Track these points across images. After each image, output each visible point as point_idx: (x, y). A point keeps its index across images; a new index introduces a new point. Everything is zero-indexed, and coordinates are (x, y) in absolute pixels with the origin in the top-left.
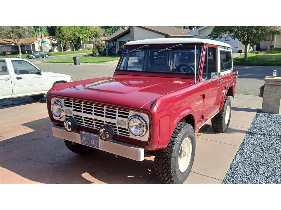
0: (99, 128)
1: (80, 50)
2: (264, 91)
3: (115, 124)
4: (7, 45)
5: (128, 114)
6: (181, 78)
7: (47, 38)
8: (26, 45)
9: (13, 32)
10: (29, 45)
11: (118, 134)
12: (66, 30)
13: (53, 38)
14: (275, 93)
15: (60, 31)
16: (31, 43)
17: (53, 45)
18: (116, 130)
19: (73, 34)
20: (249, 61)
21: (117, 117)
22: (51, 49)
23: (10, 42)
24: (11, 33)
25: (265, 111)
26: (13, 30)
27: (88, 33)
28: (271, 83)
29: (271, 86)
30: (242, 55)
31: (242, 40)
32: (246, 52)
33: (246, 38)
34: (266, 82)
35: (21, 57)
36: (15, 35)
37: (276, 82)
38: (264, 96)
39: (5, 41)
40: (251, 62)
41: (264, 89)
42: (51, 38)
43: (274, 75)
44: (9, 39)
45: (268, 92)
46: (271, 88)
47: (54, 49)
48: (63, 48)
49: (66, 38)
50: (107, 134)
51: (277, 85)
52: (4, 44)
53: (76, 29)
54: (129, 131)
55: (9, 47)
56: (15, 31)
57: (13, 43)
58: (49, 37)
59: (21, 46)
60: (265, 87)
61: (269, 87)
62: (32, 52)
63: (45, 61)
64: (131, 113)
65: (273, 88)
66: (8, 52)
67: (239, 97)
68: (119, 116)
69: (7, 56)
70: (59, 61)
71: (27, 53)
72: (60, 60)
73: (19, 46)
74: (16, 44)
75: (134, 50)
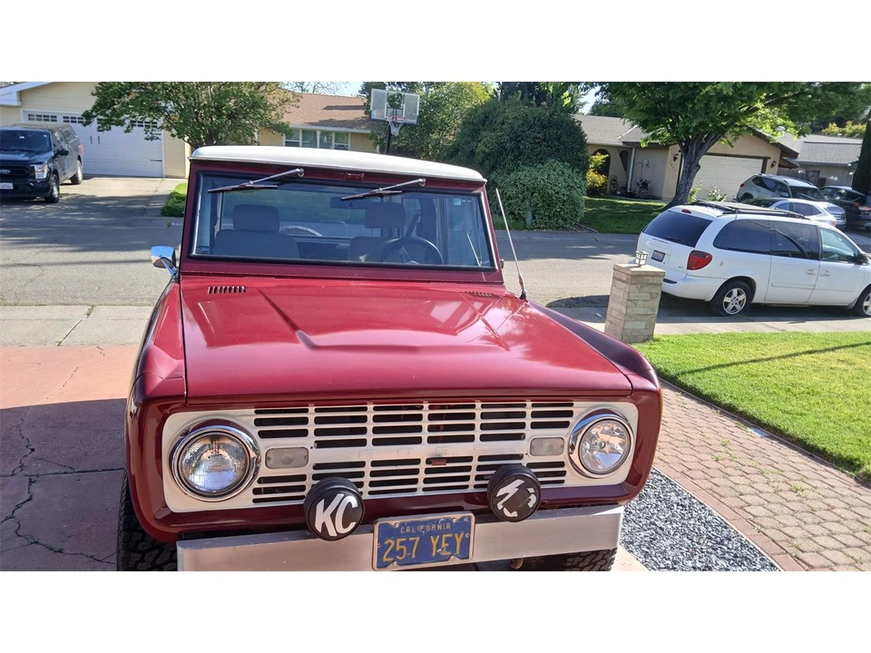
3: (519, 457)
5: (570, 414)
64: (581, 407)
75: (252, 182)
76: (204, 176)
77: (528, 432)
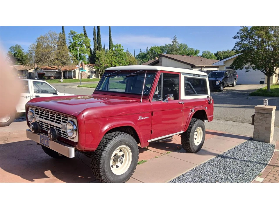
0: (47, 130)
1: (115, 77)
2: (255, 119)
3: (60, 128)
4: (52, 70)
5: (67, 120)
6: (137, 98)
7: (87, 66)
8: (68, 72)
9: (58, 60)
10: (70, 71)
11: (62, 136)
12: (104, 59)
13: (92, 66)
14: (266, 121)
15: (99, 60)
16: (73, 70)
17: (92, 72)
18: (61, 133)
19: (110, 63)
20: (271, 93)
21: (61, 122)
22: (89, 76)
23: (54, 68)
24: (56, 60)
25: (257, 139)
26: (58, 58)
27: (123, 63)
28: (261, 112)
29: (261, 114)
30: (265, 86)
31: (265, 71)
32: (269, 84)
33: (268, 69)
34: (256, 110)
35: (62, 82)
36: (59, 62)
37: (266, 111)
38: (255, 123)
39: (51, 67)
40: (273, 94)
41: (255, 117)
42: (91, 66)
43: (264, 104)
44: (54, 65)
45: (258, 120)
46: (261, 116)
47: (92, 76)
48: (100, 75)
49: (104, 66)
50: (51, 134)
51: (266, 114)
52: (50, 69)
53: (113, 59)
54: (66, 134)
55: (54, 73)
56: (60, 59)
57: (57, 68)
58: (89, 65)
59: (64, 72)
60: (256, 115)
61: (259, 115)
62: (73, 77)
63: (81, 85)
64: (69, 119)
65: (263, 117)
66: (52, 77)
67: (242, 125)
68: (63, 122)
69: (51, 80)
70: (92, 87)
71: (68, 79)
72: (94, 85)
73: (62, 72)
74: (59, 70)
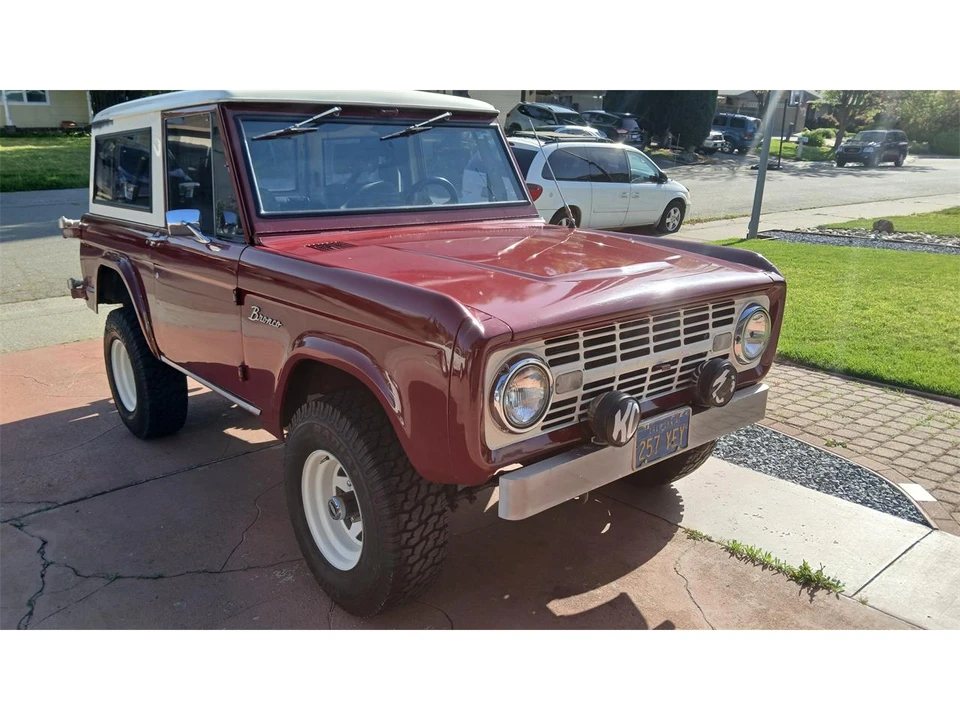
64: (740, 304)
68: (715, 325)
75: (298, 125)
76: (243, 121)
77: (712, 331)
